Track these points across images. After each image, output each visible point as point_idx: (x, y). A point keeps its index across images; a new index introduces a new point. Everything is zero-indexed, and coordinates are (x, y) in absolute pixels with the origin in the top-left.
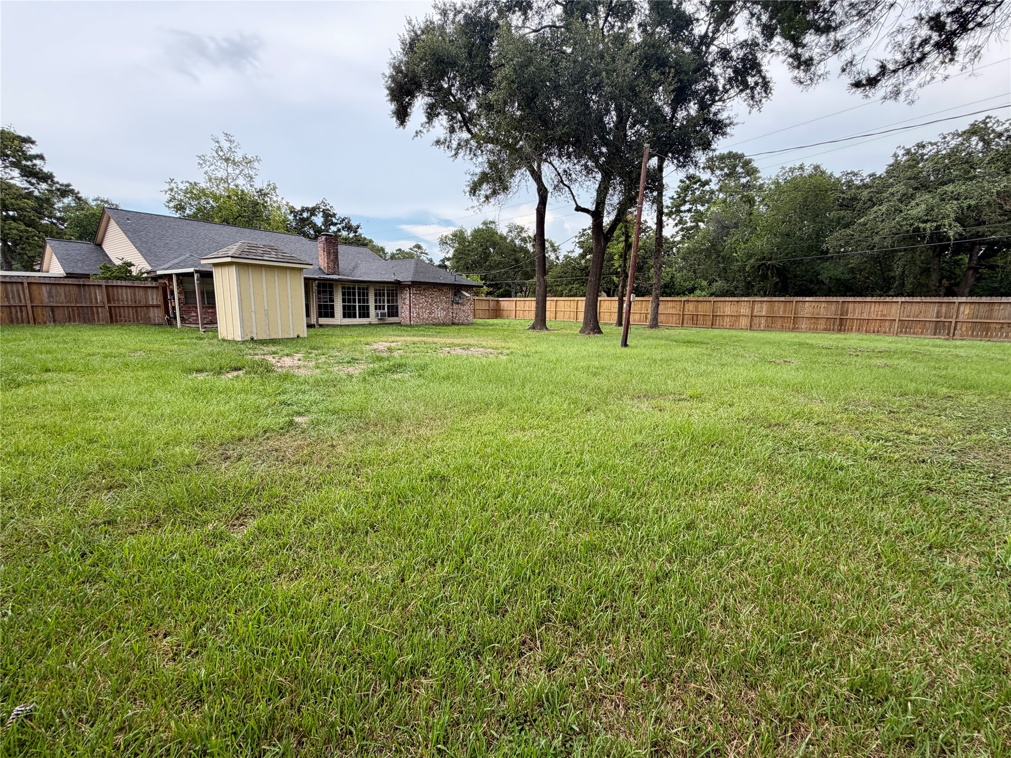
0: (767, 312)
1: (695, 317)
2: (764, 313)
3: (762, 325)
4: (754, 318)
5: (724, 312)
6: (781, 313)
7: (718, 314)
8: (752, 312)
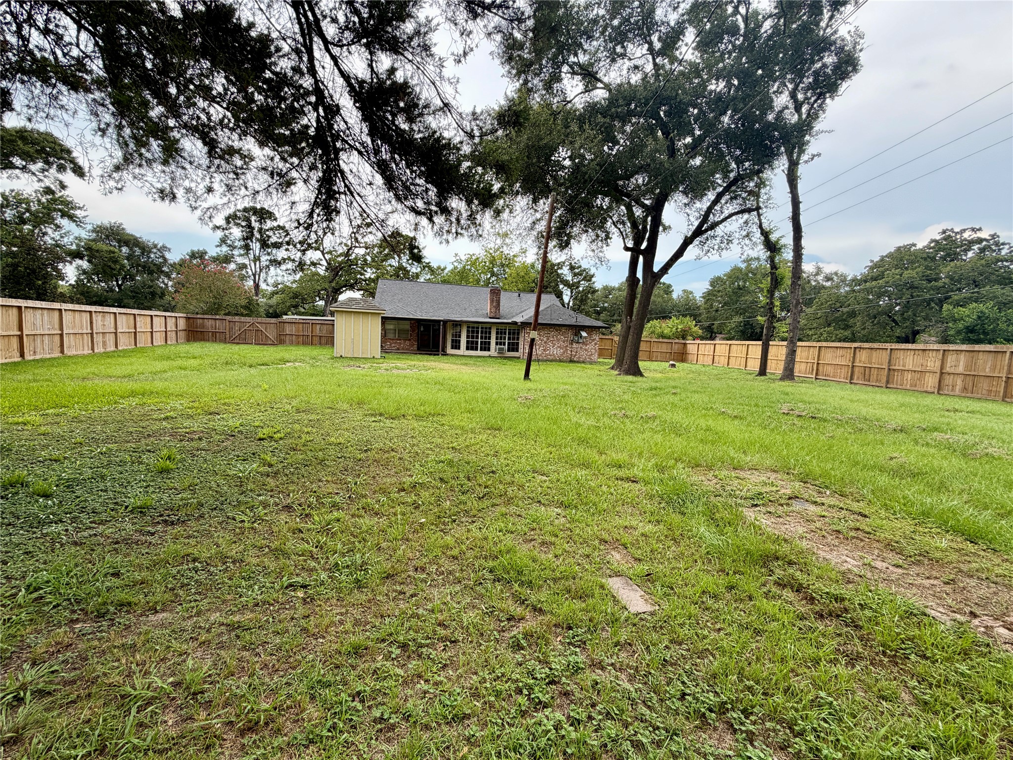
0: (966, 367)
1: (867, 370)
2: (961, 369)
3: (958, 387)
4: (947, 377)
5: (904, 366)
6: (987, 370)
7: (896, 367)
8: (942, 368)
